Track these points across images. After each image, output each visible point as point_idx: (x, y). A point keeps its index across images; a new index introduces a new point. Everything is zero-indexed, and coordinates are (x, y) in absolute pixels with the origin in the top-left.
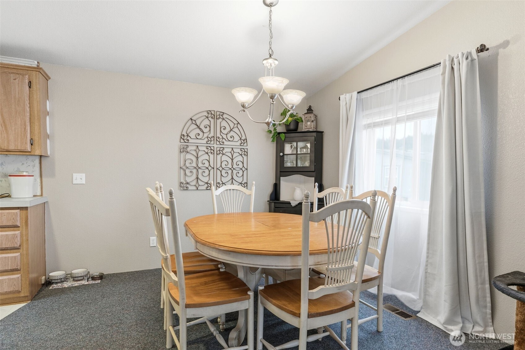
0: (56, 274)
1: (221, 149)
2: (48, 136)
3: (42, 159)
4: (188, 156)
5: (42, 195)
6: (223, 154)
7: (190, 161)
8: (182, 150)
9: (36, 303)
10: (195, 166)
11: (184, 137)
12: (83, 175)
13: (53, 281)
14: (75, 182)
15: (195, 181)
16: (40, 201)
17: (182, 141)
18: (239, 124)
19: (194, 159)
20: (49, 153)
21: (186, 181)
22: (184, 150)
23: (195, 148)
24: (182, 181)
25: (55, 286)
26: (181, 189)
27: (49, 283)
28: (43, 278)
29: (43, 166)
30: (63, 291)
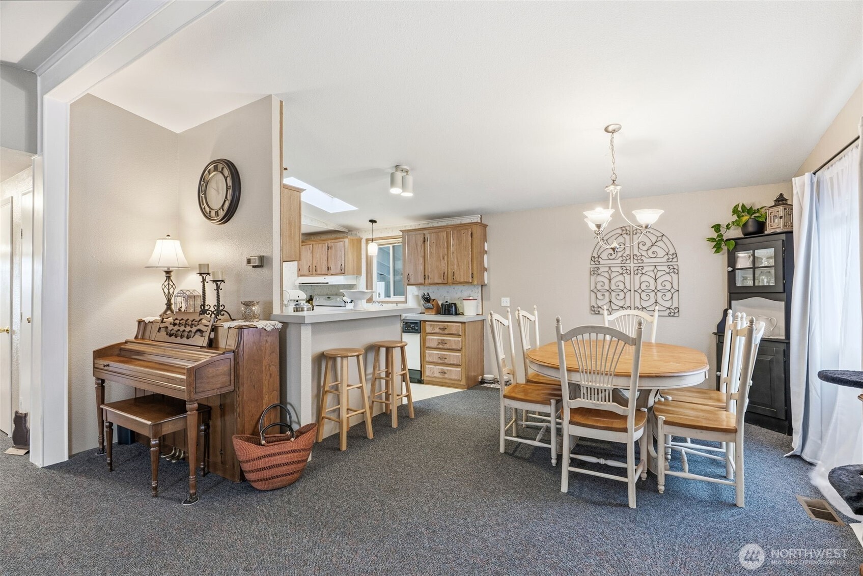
0: (488, 377)
1: (640, 268)
2: (486, 270)
3: (483, 287)
4: (600, 278)
5: (482, 314)
6: (643, 274)
7: (602, 284)
8: (592, 273)
9: (470, 392)
10: (608, 288)
11: (596, 259)
12: (508, 299)
13: (485, 381)
14: (502, 305)
15: (609, 304)
16: (480, 318)
17: (593, 263)
18: (664, 236)
19: (607, 282)
20: (486, 282)
21: (597, 305)
22: (595, 272)
23: (607, 269)
24: (593, 304)
25: (486, 385)
26: (592, 312)
27: (483, 382)
28: (480, 377)
29: (483, 293)
30: (488, 389)
